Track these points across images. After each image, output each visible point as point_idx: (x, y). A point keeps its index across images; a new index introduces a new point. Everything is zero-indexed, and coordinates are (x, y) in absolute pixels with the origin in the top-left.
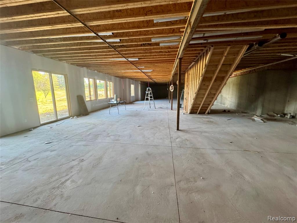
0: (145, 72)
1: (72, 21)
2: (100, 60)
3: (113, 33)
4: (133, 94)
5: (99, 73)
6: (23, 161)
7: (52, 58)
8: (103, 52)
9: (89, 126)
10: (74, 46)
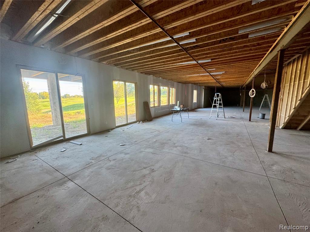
0: (214, 75)
1: (151, 29)
2: (167, 66)
3: (189, 33)
4: (195, 100)
5: (163, 79)
6: (106, 159)
7: (127, 69)
8: (172, 57)
9: (154, 132)
10: (148, 54)
